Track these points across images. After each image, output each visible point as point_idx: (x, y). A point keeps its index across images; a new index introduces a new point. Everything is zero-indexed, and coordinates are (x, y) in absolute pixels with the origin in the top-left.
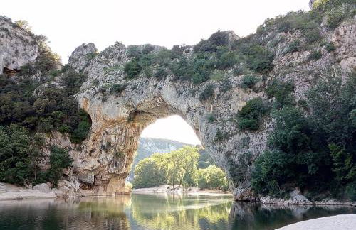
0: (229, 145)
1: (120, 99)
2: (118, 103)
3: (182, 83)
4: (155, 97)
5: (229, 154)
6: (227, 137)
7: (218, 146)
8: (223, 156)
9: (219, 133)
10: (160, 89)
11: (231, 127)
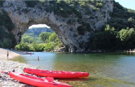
0: (77, 38)
1: (27, 15)
2: (26, 17)
3: (57, 15)
4: (45, 18)
5: (77, 41)
6: (77, 36)
7: (74, 38)
8: (76, 41)
9: (74, 35)
10: (49, 15)
11: (77, 33)
